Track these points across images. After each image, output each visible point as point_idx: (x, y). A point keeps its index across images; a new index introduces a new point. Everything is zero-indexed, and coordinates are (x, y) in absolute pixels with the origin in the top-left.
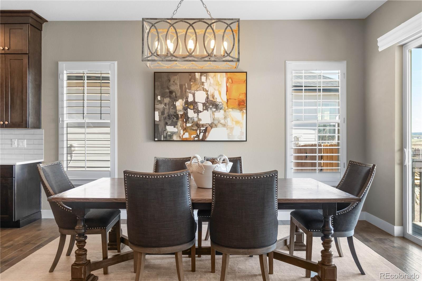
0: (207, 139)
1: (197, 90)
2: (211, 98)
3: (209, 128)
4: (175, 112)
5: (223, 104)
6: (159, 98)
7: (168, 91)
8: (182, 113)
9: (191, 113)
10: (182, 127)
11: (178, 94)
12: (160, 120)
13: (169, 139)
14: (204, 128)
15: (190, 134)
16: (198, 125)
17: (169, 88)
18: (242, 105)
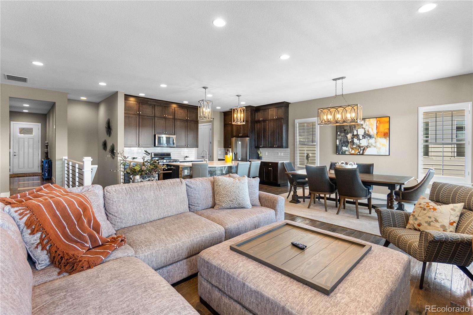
0: (365, 154)
1: (359, 129)
2: (367, 132)
3: (366, 148)
4: (347, 140)
5: (374, 135)
6: (339, 133)
7: (343, 129)
8: (351, 140)
9: (355, 140)
10: (351, 147)
11: (349, 131)
12: (339, 144)
13: (344, 153)
14: (363, 148)
15: (355, 151)
16: (359, 147)
17: (344, 128)
18: (387, 135)
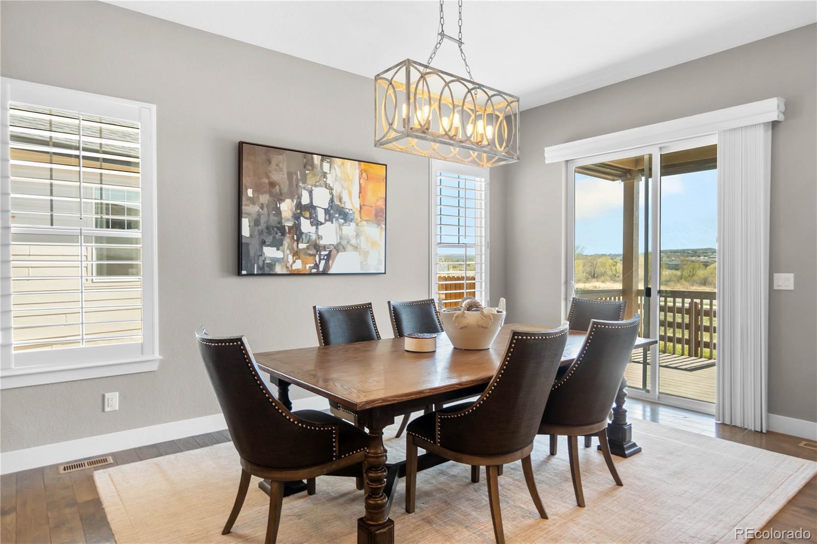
0: (331, 271)
1: (316, 186)
2: (337, 202)
3: (334, 252)
4: (280, 222)
5: (354, 213)
6: (250, 192)
7: (266, 181)
8: (290, 224)
9: (306, 226)
10: (291, 249)
11: (285, 189)
12: (251, 236)
13: (267, 271)
14: (327, 253)
15: (304, 263)
16: (317, 247)
17: (268, 177)
18: (381, 216)
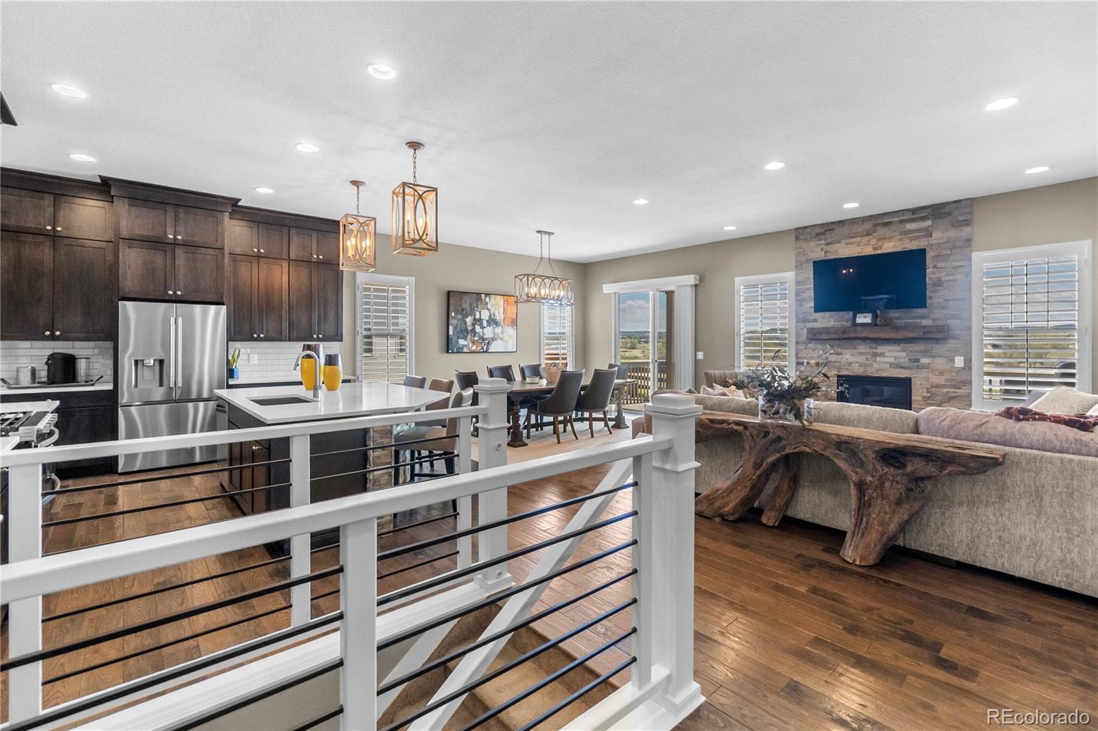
0: (490, 351)
1: (483, 309)
2: (492, 316)
3: (491, 341)
4: (466, 328)
5: (501, 321)
6: (453, 314)
7: (460, 308)
8: (471, 328)
9: (478, 329)
10: (471, 340)
11: (469, 312)
12: (453, 334)
13: (460, 351)
14: (488, 342)
15: (477, 347)
16: (483, 339)
17: (461, 306)
18: (514, 323)
